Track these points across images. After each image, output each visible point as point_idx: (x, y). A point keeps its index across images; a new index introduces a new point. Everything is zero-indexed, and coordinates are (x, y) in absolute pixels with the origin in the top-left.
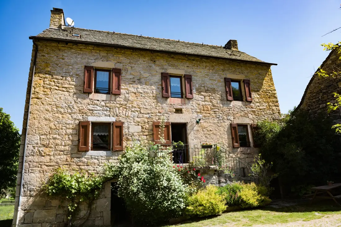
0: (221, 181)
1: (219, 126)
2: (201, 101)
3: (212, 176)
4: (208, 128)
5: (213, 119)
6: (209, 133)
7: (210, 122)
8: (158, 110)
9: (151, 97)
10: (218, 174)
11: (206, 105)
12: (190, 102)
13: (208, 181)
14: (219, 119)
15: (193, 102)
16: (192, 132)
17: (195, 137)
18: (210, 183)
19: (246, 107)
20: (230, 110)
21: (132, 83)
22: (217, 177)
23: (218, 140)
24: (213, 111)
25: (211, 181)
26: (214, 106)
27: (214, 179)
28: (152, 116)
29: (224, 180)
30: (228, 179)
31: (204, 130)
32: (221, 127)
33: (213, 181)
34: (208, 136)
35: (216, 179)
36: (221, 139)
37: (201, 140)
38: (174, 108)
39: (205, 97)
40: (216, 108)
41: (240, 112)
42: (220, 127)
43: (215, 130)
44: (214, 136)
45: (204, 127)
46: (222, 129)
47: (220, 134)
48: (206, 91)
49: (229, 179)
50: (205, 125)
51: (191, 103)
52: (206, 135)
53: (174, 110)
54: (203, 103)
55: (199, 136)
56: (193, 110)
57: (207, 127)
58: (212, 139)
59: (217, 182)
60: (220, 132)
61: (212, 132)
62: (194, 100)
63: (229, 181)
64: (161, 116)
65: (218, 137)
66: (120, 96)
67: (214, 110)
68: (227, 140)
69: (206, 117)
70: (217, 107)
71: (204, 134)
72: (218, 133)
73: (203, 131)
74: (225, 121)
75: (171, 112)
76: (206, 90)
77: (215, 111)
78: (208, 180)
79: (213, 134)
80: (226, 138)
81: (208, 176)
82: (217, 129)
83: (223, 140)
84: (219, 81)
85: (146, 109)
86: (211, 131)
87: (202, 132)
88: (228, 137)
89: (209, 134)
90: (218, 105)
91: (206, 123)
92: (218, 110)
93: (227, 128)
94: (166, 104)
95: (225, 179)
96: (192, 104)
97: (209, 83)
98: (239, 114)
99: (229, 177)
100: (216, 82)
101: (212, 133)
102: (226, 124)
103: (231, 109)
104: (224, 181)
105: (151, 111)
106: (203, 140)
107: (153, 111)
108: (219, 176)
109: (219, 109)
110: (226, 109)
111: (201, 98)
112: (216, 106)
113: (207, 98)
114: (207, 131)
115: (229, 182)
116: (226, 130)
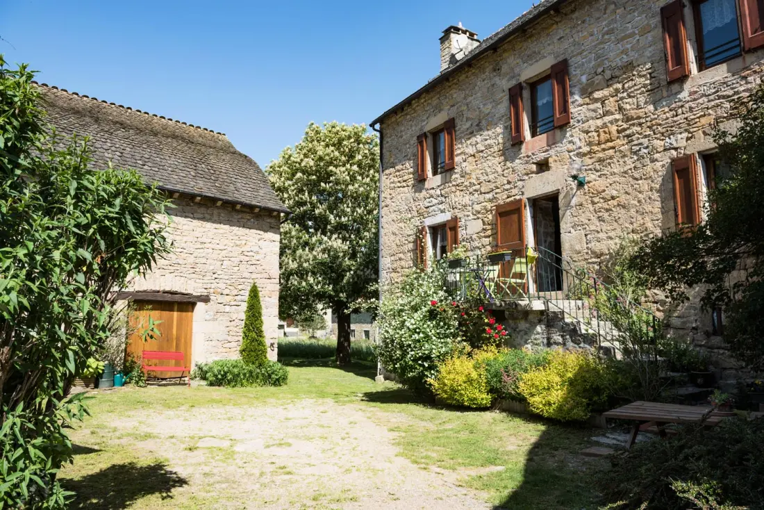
0: (552, 341)
1: (637, 179)
2: (592, 118)
3: (534, 326)
4: (607, 192)
5: (621, 161)
6: (608, 207)
7: (613, 174)
8: (507, 179)
9: (495, 155)
10: (548, 321)
11: (607, 127)
12: (566, 132)
13: (526, 337)
14: (637, 155)
15: (574, 131)
16: (568, 213)
17: (575, 225)
18: (530, 341)
19: (745, 78)
20: (680, 111)
21: (470, 136)
22: (543, 327)
23: (632, 223)
24: (624, 137)
25: (533, 337)
26: (628, 119)
27: (538, 333)
28: (496, 193)
29: (560, 338)
30: (568, 337)
31: (596, 200)
32: (641, 179)
33: (537, 336)
34: (606, 215)
35: (543, 334)
36: (640, 218)
37: (588, 228)
38: (533, 163)
39: (603, 103)
40: (633, 125)
41: (718, 106)
42: (640, 182)
43: (626, 193)
44: (623, 211)
45: (595, 192)
46: (644, 185)
47: (639, 202)
48: (608, 83)
49: (571, 337)
50: (600, 184)
51: (568, 135)
52: (600, 214)
53: (534, 167)
54: (599, 122)
55: (583, 219)
56: (571, 154)
57: (604, 191)
58: (616, 221)
59: (545, 341)
60: (640, 195)
61: (615, 202)
62: (577, 125)
63: (572, 341)
64: (511, 188)
65: (633, 212)
66: (456, 171)
67: (628, 132)
68: (660, 216)
69: (604, 161)
70: (636, 119)
71: (595, 211)
72: (632, 202)
73: (593, 203)
74: (657, 156)
75: (527, 174)
76: (608, 81)
77: (628, 136)
78: (526, 334)
79: (618, 205)
80: (657, 210)
81: (527, 325)
82: (630, 190)
83: (647, 218)
84: (645, 31)
85: (489, 181)
86: (613, 198)
87: (590, 206)
88: (663, 207)
89: (607, 210)
90: (641, 112)
91: (604, 178)
92: (639, 129)
93: (660, 179)
94: (520, 158)
95: (562, 336)
96: (572, 136)
97: (615, 55)
98: (709, 115)
99: (570, 331)
100: (637, 37)
101: (616, 204)
102: (658, 164)
103: (682, 106)
104: (560, 340)
105: (494, 185)
106: (593, 228)
107: (498, 184)
108: (550, 325)
109: (640, 124)
110: (664, 116)
111: (594, 111)
112: (632, 119)
113: (611, 104)
114: (602, 200)
115: (572, 344)
116: (658, 186)
